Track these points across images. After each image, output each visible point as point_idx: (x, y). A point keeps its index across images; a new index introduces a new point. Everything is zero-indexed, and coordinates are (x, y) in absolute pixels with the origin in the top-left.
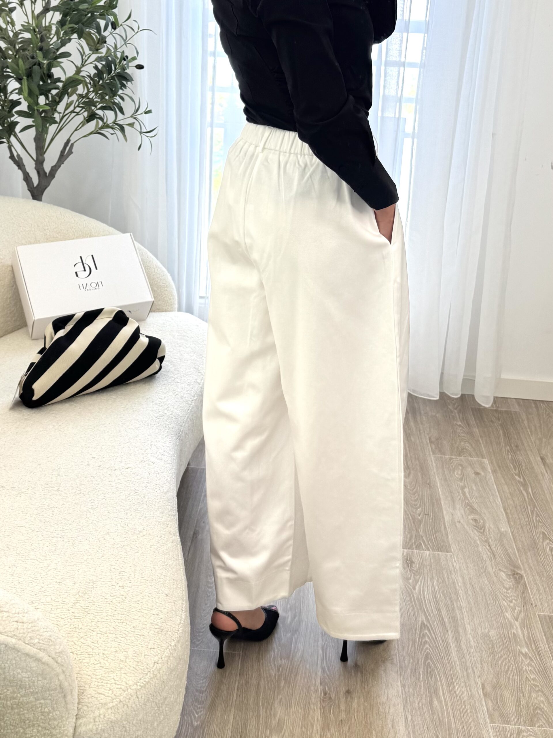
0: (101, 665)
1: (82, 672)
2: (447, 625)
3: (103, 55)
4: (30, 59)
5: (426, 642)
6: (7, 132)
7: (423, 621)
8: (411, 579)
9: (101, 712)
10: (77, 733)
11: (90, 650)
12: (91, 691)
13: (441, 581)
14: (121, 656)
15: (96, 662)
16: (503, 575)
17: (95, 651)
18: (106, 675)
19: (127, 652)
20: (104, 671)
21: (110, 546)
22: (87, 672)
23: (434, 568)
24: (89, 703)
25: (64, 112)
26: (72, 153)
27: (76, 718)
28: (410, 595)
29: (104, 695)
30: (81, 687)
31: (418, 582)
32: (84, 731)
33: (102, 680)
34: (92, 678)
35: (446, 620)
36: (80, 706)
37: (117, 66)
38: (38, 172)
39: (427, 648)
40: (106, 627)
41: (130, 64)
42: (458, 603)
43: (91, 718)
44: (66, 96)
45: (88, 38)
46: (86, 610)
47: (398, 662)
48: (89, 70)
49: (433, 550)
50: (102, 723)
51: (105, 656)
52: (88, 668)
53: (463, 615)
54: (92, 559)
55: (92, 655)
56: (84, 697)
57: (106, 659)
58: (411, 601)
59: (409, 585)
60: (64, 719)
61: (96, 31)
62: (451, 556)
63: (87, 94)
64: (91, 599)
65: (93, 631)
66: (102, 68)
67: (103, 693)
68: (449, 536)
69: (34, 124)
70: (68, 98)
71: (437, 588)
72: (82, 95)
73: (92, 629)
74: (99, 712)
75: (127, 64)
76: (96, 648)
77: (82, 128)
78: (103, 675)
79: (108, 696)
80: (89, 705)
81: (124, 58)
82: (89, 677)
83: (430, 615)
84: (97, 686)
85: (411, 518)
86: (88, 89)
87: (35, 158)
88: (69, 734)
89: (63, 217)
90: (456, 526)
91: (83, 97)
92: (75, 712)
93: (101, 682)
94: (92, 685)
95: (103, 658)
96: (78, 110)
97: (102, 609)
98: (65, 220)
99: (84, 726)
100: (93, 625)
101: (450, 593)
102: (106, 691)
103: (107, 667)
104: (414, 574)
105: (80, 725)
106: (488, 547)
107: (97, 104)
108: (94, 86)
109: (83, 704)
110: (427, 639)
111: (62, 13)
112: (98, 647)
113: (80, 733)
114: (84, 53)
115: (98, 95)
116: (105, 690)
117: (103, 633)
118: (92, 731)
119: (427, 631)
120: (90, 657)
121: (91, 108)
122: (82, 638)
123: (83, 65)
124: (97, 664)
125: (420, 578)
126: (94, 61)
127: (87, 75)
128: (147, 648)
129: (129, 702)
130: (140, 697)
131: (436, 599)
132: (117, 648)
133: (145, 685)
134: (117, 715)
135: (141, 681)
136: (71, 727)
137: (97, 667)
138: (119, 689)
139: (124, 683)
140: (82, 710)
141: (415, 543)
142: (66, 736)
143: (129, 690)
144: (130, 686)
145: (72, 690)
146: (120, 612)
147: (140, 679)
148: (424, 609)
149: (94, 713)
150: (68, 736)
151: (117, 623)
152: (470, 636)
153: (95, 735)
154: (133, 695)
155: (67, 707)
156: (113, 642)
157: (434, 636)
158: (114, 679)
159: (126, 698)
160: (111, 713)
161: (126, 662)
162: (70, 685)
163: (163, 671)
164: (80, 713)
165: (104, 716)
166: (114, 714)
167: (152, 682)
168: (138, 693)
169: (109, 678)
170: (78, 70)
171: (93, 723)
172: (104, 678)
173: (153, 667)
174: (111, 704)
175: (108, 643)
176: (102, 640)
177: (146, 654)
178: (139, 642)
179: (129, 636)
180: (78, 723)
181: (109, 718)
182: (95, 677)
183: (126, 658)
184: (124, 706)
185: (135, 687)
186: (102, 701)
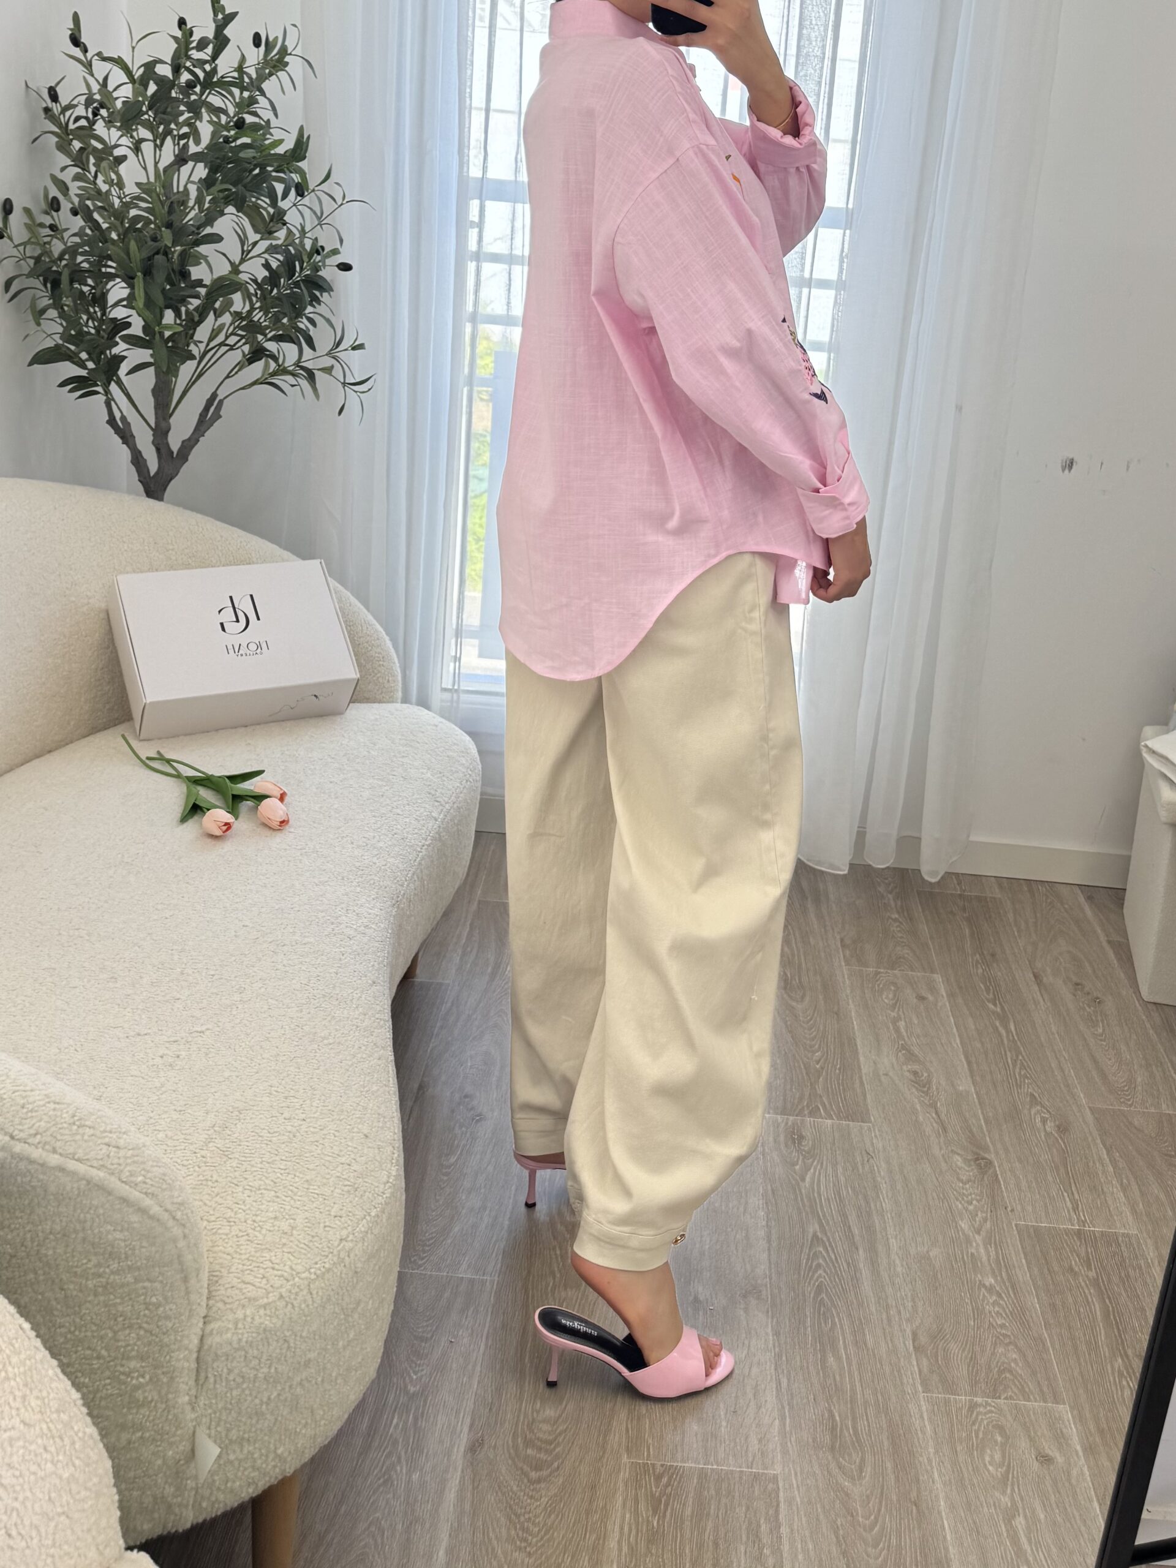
0: (250, 1239)
1: (216, 1249)
2: (857, 1239)
3: (280, 242)
4: (150, 243)
5: (819, 1267)
6: (105, 373)
7: (815, 1236)
8: (797, 1164)
9: (248, 1312)
10: (206, 1347)
11: (230, 1214)
12: (230, 1279)
13: (851, 1168)
14: (284, 1226)
16: (958, 1160)
17: (239, 1215)
18: (258, 1254)
19: (295, 1220)
20: (255, 1248)
22: (225, 1247)
23: (839, 1147)
24: (228, 1297)
25: (208, 345)
26: (220, 416)
27: (205, 1323)
28: (794, 1190)
29: (254, 1286)
30: (213, 1272)
31: (809, 1170)
32: (217, 1343)
33: (251, 1262)
34: (233, 1258)
35: (856, 1231)
36: (211, 1302)
37: (305, 264)
38: (158, 450)
39: (820, 1276)
41: (328, 261)
42: (878, 1204)
43: (229, 1321)
44: (212, 315)
45: (254, 214)
46: (226, 1153)
47: (769, 1297)
48: (254, 269)
49: (839, 1118)
50: (248, 1330)
51: (255, 1224)
52: (227, 1243)
53: (885, 1222)
55: (234, 1222)
56: (219, 1287)
57: (258, 1229)
58: (796, 1199)
59: (794, 1174)
60: (183, 1317)
61: (267, 200)
62: (869, 1129)
63: (250, 313)
64: (235, 1136)
65: (236, 1185)
66: (278, 267)
67: (252, 1281)
68: (868, 1096)
69: (152, 360)
70: (216, 318)
71: (842, 1179)
72: (241, 313)
73: (236, 1183)
74: (243, 1311)
75: (323, 261)
76: (240, 1211)
77: (240, 373)
78: (253, 1253)
79: (259, 1288)
80: (227, 1300)
81: (317, 250)
82: (229, 1257)
83: (828, 1223)
84: (243, 1271)
85: (803, 1067)
86: (252, 305)
87: (153, 426)
88: (191, 1346)
89: (200, 530)
90: (880, 1081)
91: (243, 318)
92: (203, 1311)
93: (248, 1263)
94: (233, 1269)
96: (232, 340)
97: (253, 1151)
99: (217, 1333)
100: (238, 1177)
101: (865, 1188)
102: (256, 1280)
103: (260, 1242)
104: (805, 1157)
105: (211, 1333)
106: (934, 1115)
107: (268, 331)
108: (263, 299)
110: (821, 1262)
111: (209, 165)
112: (245, 1211)
113: (211, 1346)
114: (246, 238)
115: (270, 315)
116: (255, 1277)
117: (254, 1189)
118: (231, 1344)
119: (821, 1249)
120: (231, 1226)
121: (257, 338)
122: (217, 1195)
123: (243, 261)
124: (242, 1236)
125: (813, 1163)
126: (263, 252)
127: (250, 279)
128: (330, 1215)
129: (295, 1299)
130: (314, 1292)
131: (840, 1197)
132: (278, 1214)
133: (324, 1274)
134: (275, 1320)
135: (317, 1266)
136: (195, 1334)
137: (242, 1241)
138: (279, 1276)
139: (287, 1268)
140: (214, 1309)
141: (808, 1106)
142: (187, 1349)
143: (297, 1279)
144: (298, 1273)
145: (198, 1270)
146: (284, 1158)
147: (316, 1263)
148: (818, 1212)
149: (235, 1313)
150: (190, 1351)
151: (279, 1175)
152: (896, 1257)
153: (237, 1350)
154: (302, 1287)
155: (188, 1299)
156: (271, 1204)
157: (833, 1257)
158: (270, 1261)
159: (290, 1292)
160: (265, 1314)
161: (292, 1235)
162: (195, 1260)
163: (356, 1255)
164: (211, 1314)
165: (253, 1318)
166: (270, 1316)
167: (336, 1270)
168: (312, 1286)
169: (262, 1259)
170: (235, 269)
171: (233, 1331)
172: (254, 1259)
173: (339, 1245)
174: (265, 1300)
175: (262, 1204)
176: (252, 1198)
177: (327, 1224)
178: (315, 1205)
179: (299, 1194)
180: (208, 1330)
181: (261, 1324)
182: (238, 1257)
183: (293, 1228)
184: (287, 1305)
185: (306, 1275)
186: (249, 1294)
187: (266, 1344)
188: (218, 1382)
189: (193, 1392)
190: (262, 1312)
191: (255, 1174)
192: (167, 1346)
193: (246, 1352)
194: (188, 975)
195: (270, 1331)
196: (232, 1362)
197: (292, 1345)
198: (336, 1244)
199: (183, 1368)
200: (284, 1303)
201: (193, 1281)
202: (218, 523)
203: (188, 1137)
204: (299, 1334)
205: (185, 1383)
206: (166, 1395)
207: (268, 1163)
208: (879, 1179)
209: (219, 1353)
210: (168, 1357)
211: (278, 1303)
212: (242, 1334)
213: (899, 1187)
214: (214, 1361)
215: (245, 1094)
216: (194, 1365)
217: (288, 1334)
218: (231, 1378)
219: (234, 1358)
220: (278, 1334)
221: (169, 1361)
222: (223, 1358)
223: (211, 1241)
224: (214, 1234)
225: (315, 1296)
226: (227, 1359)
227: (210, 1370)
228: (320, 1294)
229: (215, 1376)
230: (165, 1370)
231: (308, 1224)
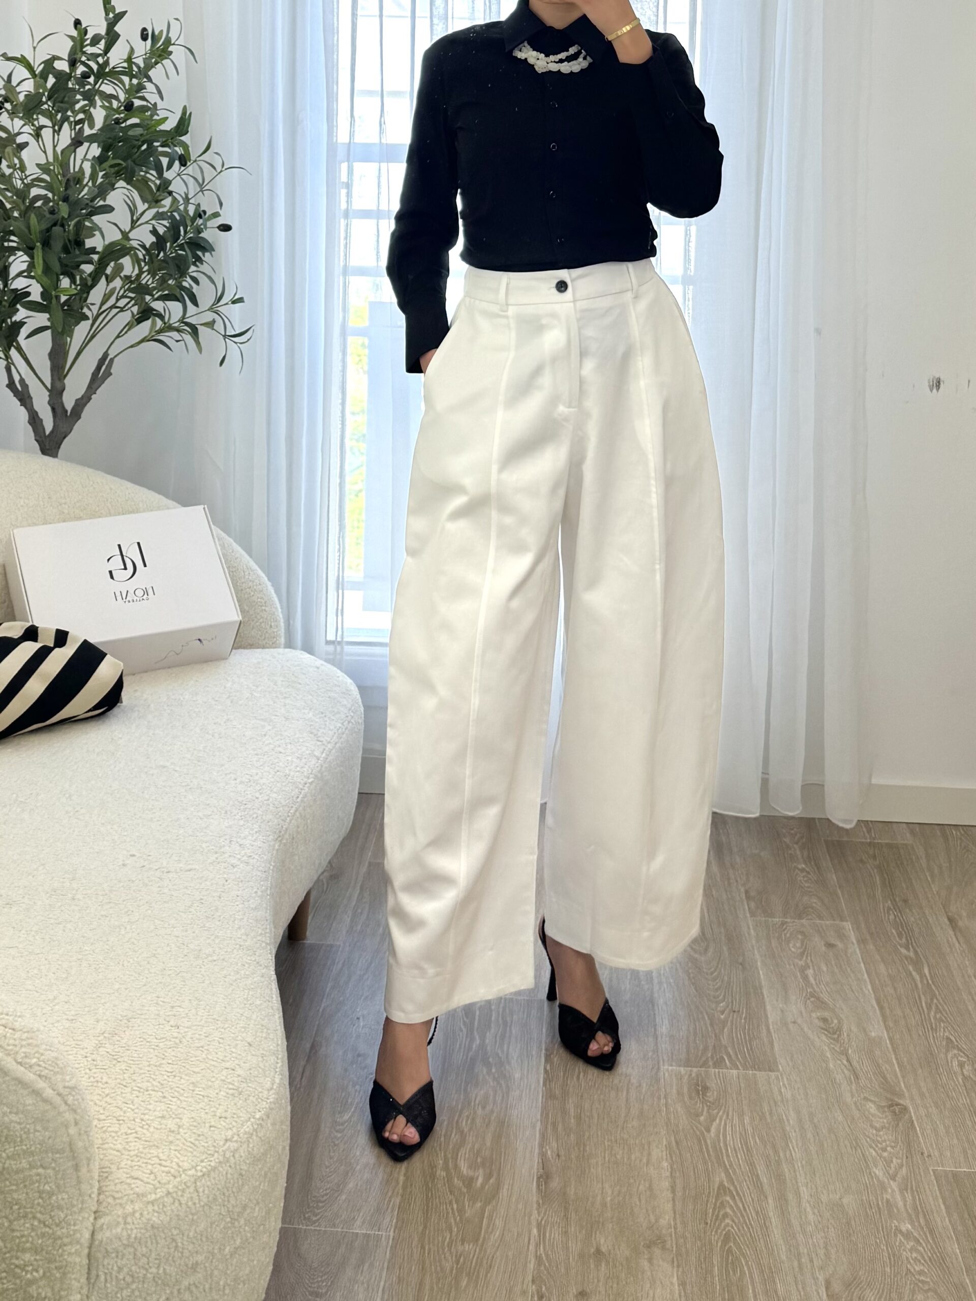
0: (138, 1136)
1: (106, 1146)
2: (766, 1187)
3: (165, 210)
5: (726, 1215)
7: (721, 1183)
8: (702, 1115)
9: (137, 1208)
10: (97, 1243)
11: (119, 1113)
12: (121, 1175)
13: (758, 1117)
15: (129, 1131)
16: (872, 1108)
17: (128, 1114)
18: (145, 1151)
19: (181, 1119)
20: (143, 1145)
21: (157, 972)
22: (114, 1144)
23: (745, 1097)
24: (117, 1192)
25: (100, 308)
26: (111, 374)
27: (95, 1219)
28: (699, 1141)
29: (142, 1181)
30: (103, 1168)
31: (714, 1120)
32: (108, 1238)
33: (139, 1158)
34: (122, 1154)
35: (765, 1180)
36: (102, 1197)
37: (189, 227)
38: (54, 410)
39: (728, 1225)
40: (148, 1081)
41: (209, 223)
42: (788, 1154)
43: (119, 1216)
44: (103, 279)
45: (142, 186)
46: (115, 1057)
47: (675, 1246)
48: (143, 236)
49: (745, 1068)
50: (137, 1226)
51: (143, 1123)
52: (116, 1140)
53: (794, 1171)
54: (126, 989)
55: (123, 1120)
56: (109, 1183)
57: (146, 1127)
58: (701, 1149)
59: (699, 1125)
60: (75, 1209)
61: (154, 173)
62: (777, 1078)
63: (139, 276)
64: (124, 1041)
65: (125, 1086)
66: (164, 232)
67: (140, 1177)
68: (775, 1045)
69: (49, 324)
70: (108, 285)
71: (750, 1129)
72: (131, 276)
73: (125, 1084)
74: (132, 1207)
75: (205, 223)
76: (129, 1110)
77: (129, 332)
78: (141, 1150)
79: (148, 1183)
80: (117, 1195)
81: (200, 213)
82: (119, 1154)
83: (735, 1173)
84: (131, 1167)
85: (706, 1018)
86: (140, 268)
87: (49, 386)
88: (83, 1241)
89: (91, 483)
90: (788, 1029)
91: (132, 282)
92: (94, 1205)
93: (136, 1160)
94: (123, 1165)
95: (141, 1125)
96: (122, 303)
97: (141, 1056)
98: (94, 488)
99: (107, 1228)
100: (127, 1078)
101: (774, 1137)
102: (144, 1175)
103: (147, 1139)
104: (709, 1108)
105: (101, 1228)
106: (845, 1062)
107: (154, 291)
108: (151, 261)
109: (107, 1193)
110: (728, 1210)
111: (102, 144)
112: (133, 1110)
113: (102, 1241)
114: (136, 207)
115: (158, 277)
116: (143, 1173)
117: (142, 1090)
118: (120, 1239)
119: (728, 1198)
120: (120, 1124)
121: (145, 299)
122: (107, 1095)
123: (132, 228)
124: (131, 1134)
125: (718, 1113)
126: (151, 220)
127: (139, 245)
128: (215, 1115)
129: (182, 1196)
130: (201, 1190)
131: (747, 1147)
132: (165, 1113)
133: (209, 1172)
134: (162, 1217)
135: (203, 1164)
136: (86, 1228)
137: (131, 1138)
138: (167, 1173)
139: (174, 1165)
140: (105, 1204)
141: (712, 1057)
142: (78, 1242)
143: (183, 1176)
144: (184, 1170)
145: (89, 1159)
146: (170, 1061)
147: (202, 1161)
148: (724, 1162)
149: (124, 1208)
150: (81, 1245)
151: (165, 1077)
152: (808, 1205)
153: (126, 1246)
154: (189, 1184)
155: (79, 1189)
156: (158, 1104)
157: (741, 1206)
158: (158, 1157)
159: (177, 1188)
160: (154, 1210)
161: (179, 1133)
162: (86, 1149)
163: (241, 1157)
164: (101, 1209)
165: (141, 1214)
166: (157, 1212)
167: (221, 1169)
168: (198, 1184)
169: (149, 1156)
170: (125, 235)
171: (122, 1226)
172: (143, 1155)
173: (224, 1145)
174: (153, 1197)
175: (150, 1104)
176: (140, 1099)
177: (213, 1124)
178: (201, 1105)
179: (185, 1095)
180: (98, 1226)
181: (149, 1220)
182: (127, 1153)
183: (179, 1127)
184: (174, 1201)
185: (190, 1173)
186: (137, 1189)
187: (154, 1241)
188: (108, 1278)
189: (85, 1291)
190: (150, 1208)
191: (143, 1076)
192: (60, 1238)
193: (136, 1250)
194: (79, 900)
195: (158, 1228)
196: (122, 1259)
197: (180, 1244)
198: (221, 1143)
199: (75, 1263)
200: (171, 1200)
201: (84, 1170)
202: (109, 477)
203: (79, 1043)
204: (186, 1233)
205: (77, 1280)
206: (59, 1291)
207: (156, 1066)
208: (788, 1128)
209: (109, 1249)
210: (60, 1251)
211: (166, 1199)
212: (132, 1230)
213: (809, 1135)
214: (104, 1257)
215: (134, 1004)
216: (85, 1261)
217: (175, 1232)
218: (121, 1277)
219: (123, 1255)
220: (166, 1231)
221: (61, 1255)
222: (114, 1255)
223: (102, 1138)
224: (104, 1132)
225: (201, 1194)
226: (117, 1257)
227: (101, 1267)
228: (206, 1192)
229: (106, 1274)
230: (57, 1264)
231: (195, 1124)
